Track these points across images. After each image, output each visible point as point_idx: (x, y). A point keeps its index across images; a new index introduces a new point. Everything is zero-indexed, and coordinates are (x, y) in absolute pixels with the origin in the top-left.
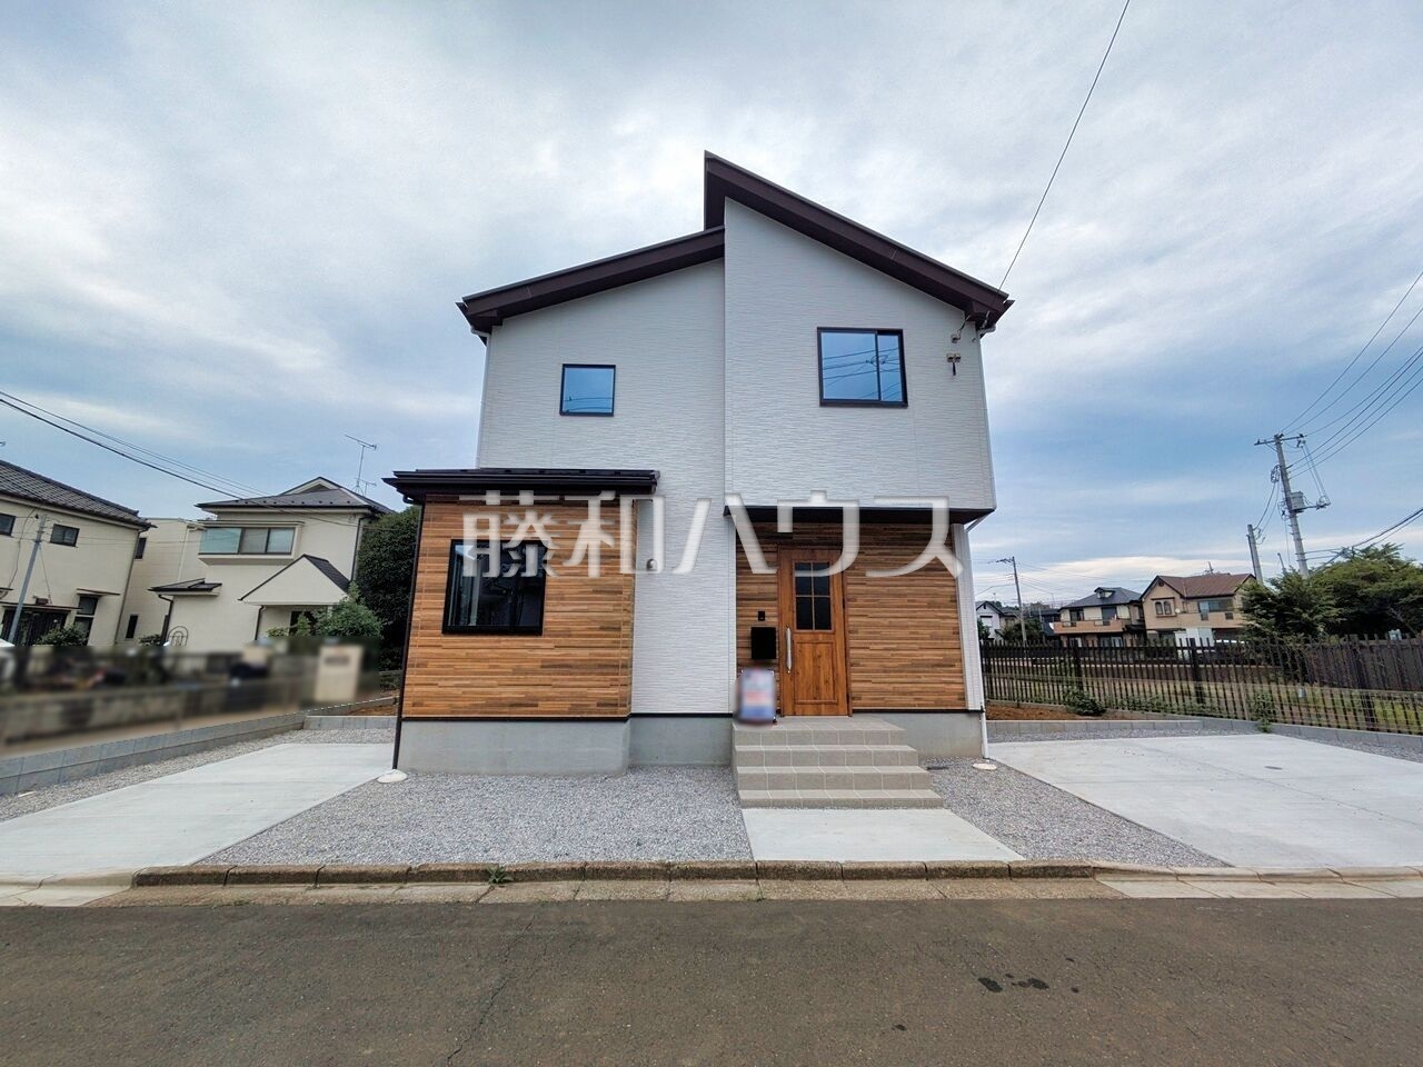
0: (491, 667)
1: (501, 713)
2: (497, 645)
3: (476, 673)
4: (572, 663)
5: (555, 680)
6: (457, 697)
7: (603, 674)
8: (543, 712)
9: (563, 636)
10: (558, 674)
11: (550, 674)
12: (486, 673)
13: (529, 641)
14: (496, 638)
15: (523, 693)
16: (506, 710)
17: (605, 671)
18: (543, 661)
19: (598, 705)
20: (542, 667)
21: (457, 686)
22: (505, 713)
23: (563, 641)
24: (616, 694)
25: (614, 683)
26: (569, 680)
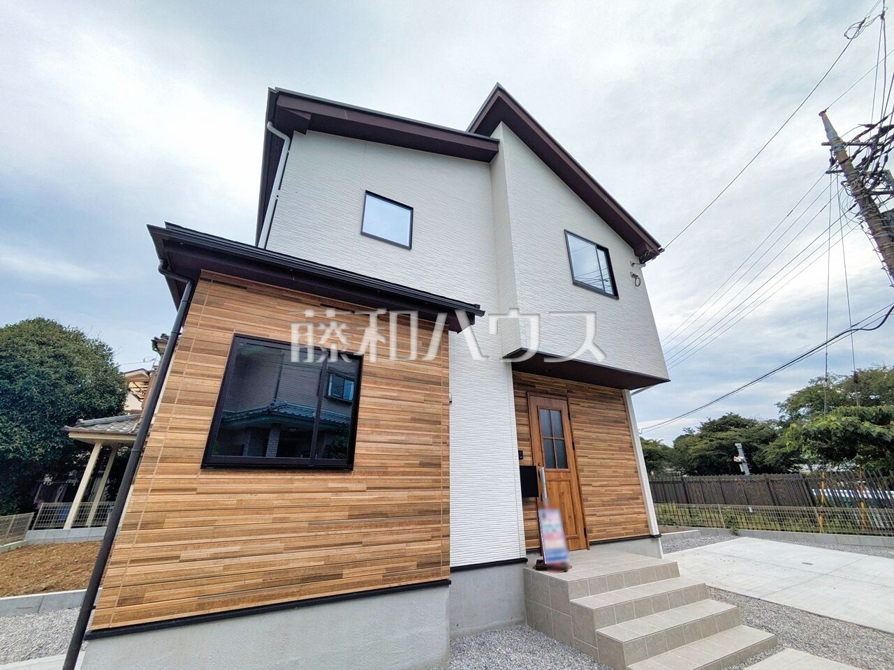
0: (275, 521)
1: (287, 595)
2: (289, 486)
3: (251, 533)
4: (388, 509)
5: (366, 534)
6: (210, 577)
7: (423, 523)
8: (347, 586)
9: (378, 473)
10: (371, 526)
11: (359, 527)
12: (268, 531)
13: (333, 481)
14: (288, 476)
15: (321, 559)
16: (294, 589)
17: (425, 518)
18: (352, 507)
19: (420, 565)
20: (351, 517)
21: (215, 557)
22: (293, 594)
23: (377, 480)
24: (438, 548)
25: (436, 534)
26: (385, 533)
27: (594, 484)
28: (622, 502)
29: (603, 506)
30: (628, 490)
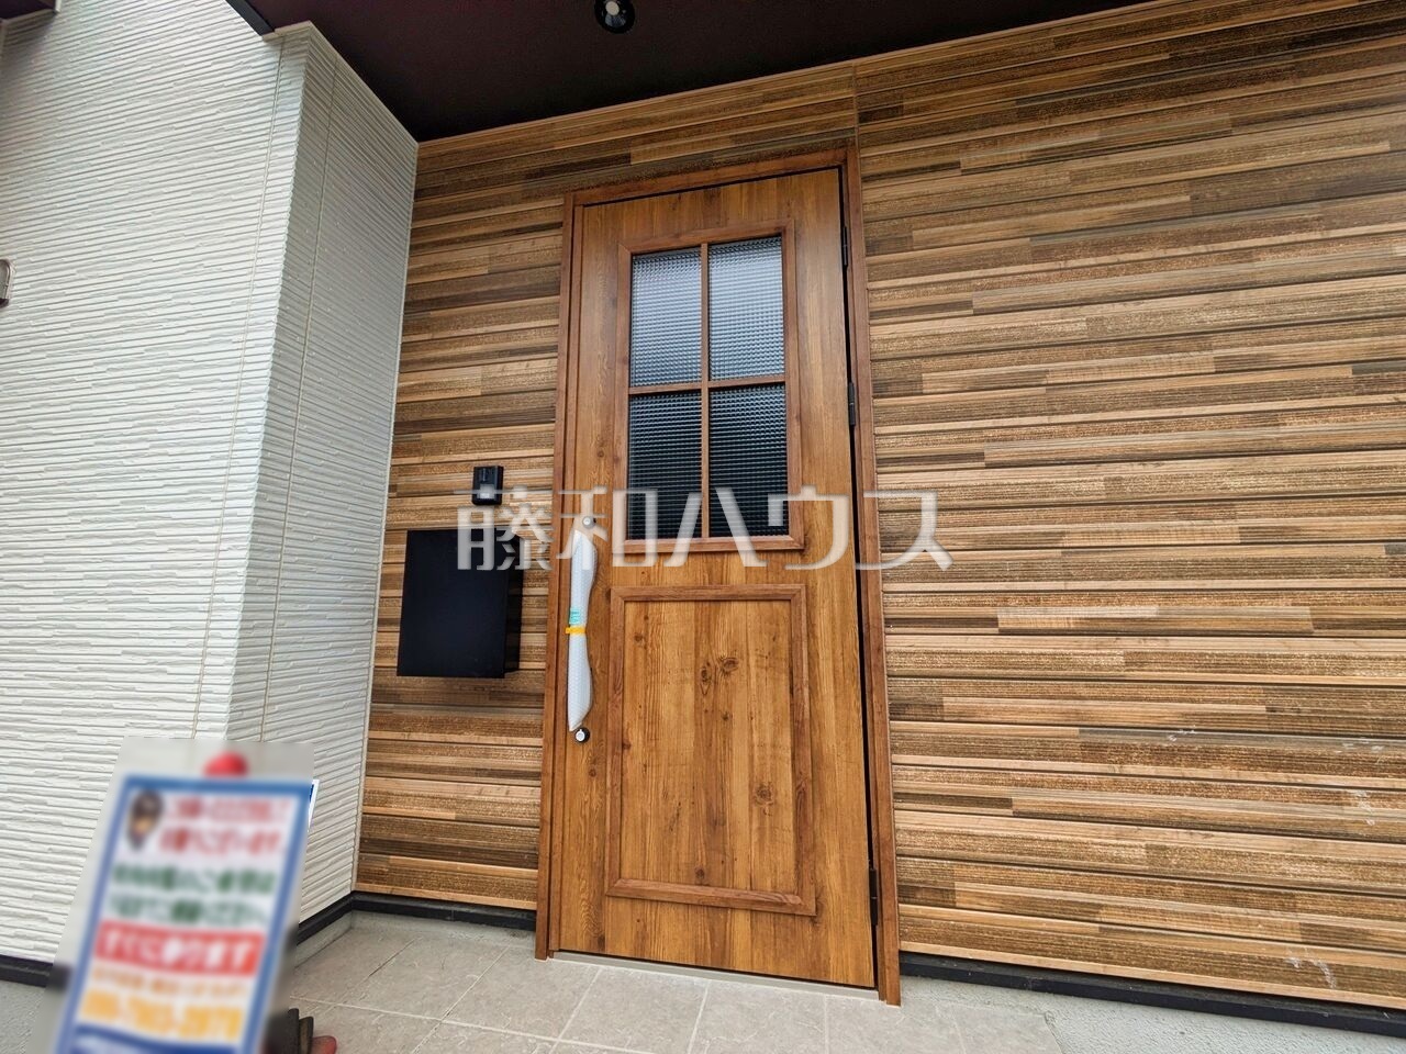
27: (1008, 616)
29: (1093, 752)
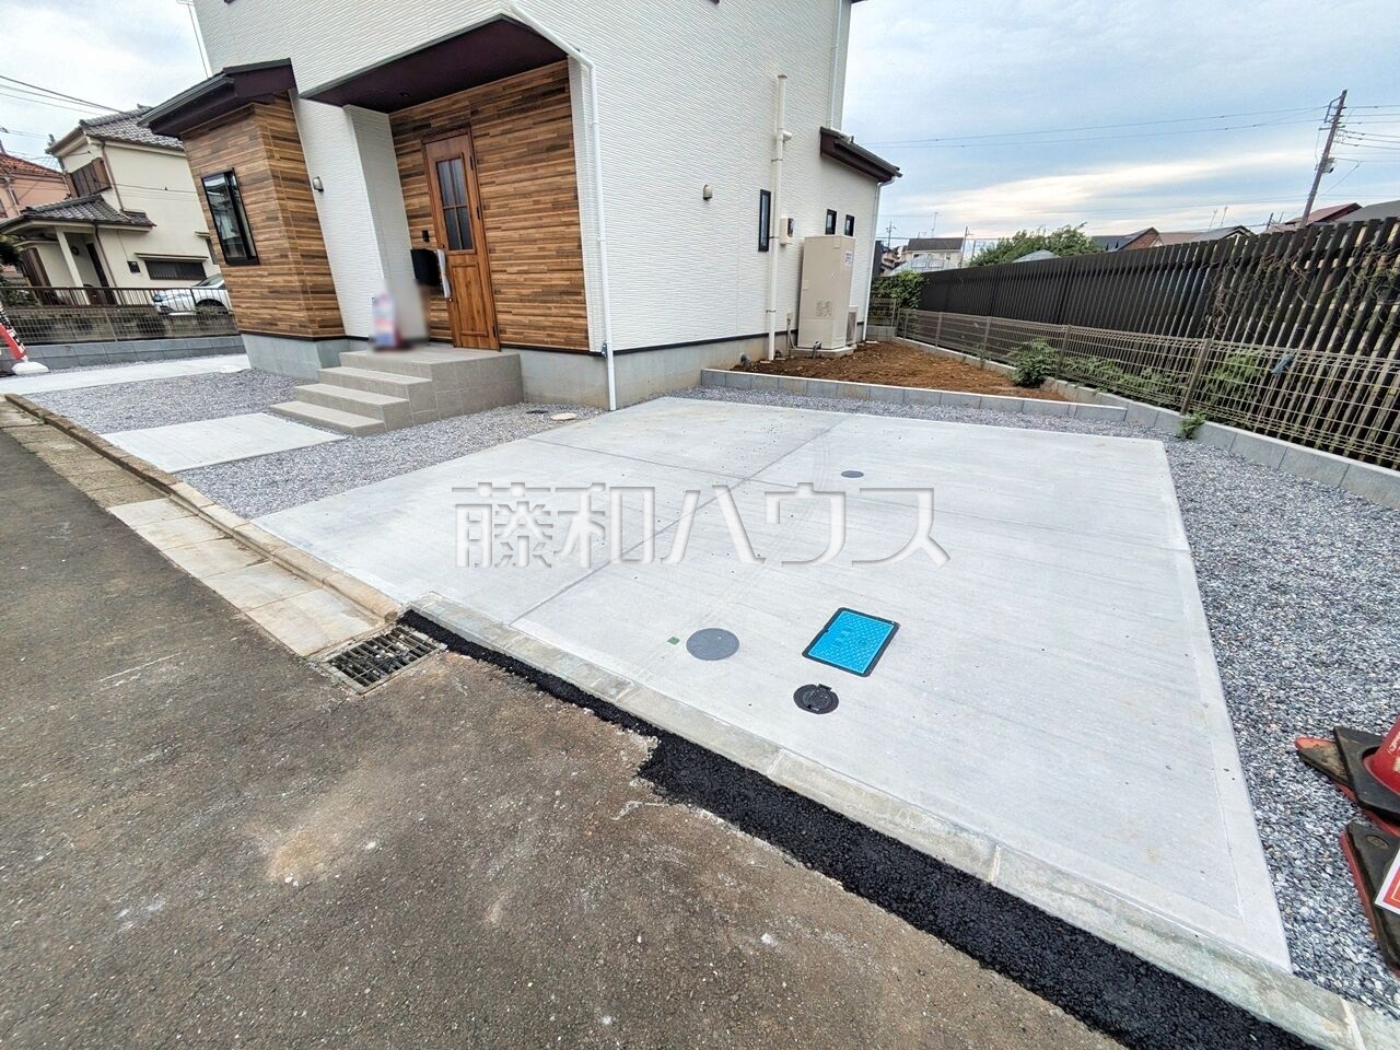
0: (252, 292)
1: (268, 330)
2: (249, 273)
3: (250, 297)
4: (279, 288)
5: (277, 303)
6: (250, 316)
7: (293, 299)
9: (269, 264)
10: (277, 298)
11: (274, 299)
13: (258, 270)
14: (247, 268)
15: (270, 314)
16: (268, 327)
17: (293, 296)
20: (270, 292)
21: (247, 308)
23: (270, 269)
24: (303, 317)
25: (300, 307)
26: (283, 304)
27: (509, 269)
28: (550, 298)
29: (521, 301)
30: (562, 279)
